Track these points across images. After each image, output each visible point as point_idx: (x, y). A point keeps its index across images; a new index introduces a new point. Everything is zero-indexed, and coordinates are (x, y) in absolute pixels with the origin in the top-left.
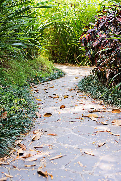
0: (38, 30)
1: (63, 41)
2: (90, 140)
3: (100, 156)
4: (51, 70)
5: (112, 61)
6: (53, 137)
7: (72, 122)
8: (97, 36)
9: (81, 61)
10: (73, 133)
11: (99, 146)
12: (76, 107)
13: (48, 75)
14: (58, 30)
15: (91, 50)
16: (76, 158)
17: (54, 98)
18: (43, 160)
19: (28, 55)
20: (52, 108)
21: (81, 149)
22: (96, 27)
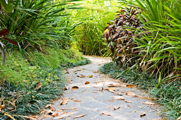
0: (72, 27)
1: (90, 38)
2: (108, 105)
3: (115, 116)
4: (80, 59)
5: (127, 49)
6: (78, 103)
7: (94, 93)
8: (116, 30)
9: (104, 54)
10: (94, 100)
11: (115, 109)
12: (97, 83)
13: (78, 62)
14: (87, 29)
15: (112, 42)
16: (96, 117)
17: (81, 77)
18: (68, 118)
19: (63, 46)
20: (79, 84)
21: (100, 111)
22: (115, 23)
